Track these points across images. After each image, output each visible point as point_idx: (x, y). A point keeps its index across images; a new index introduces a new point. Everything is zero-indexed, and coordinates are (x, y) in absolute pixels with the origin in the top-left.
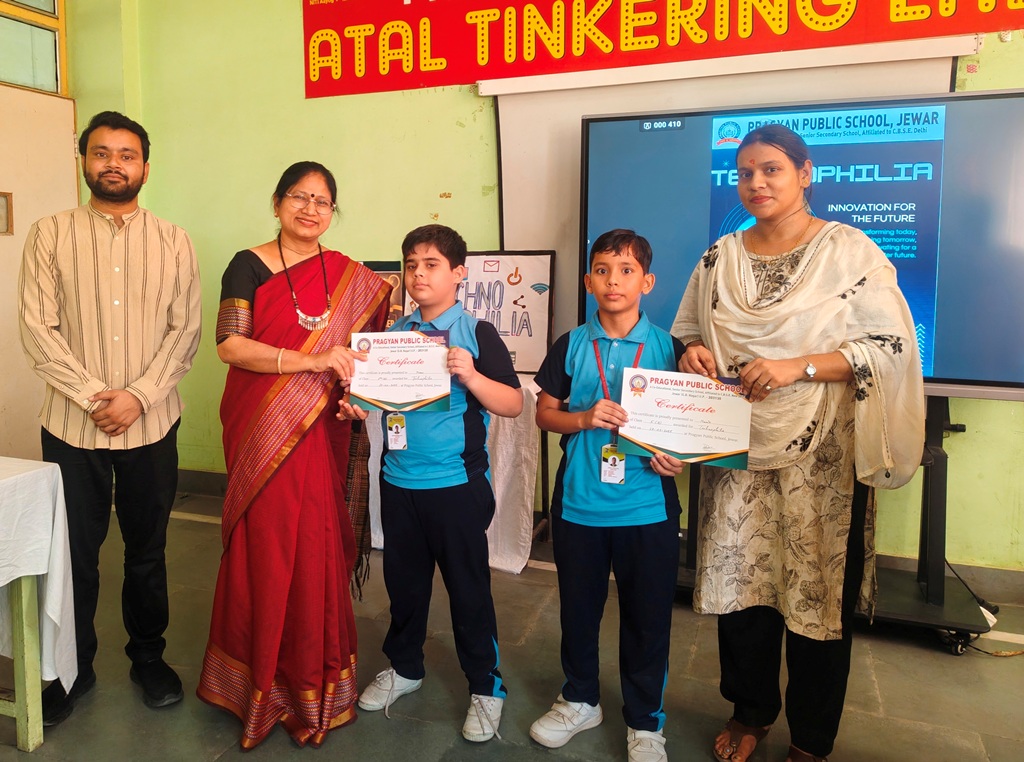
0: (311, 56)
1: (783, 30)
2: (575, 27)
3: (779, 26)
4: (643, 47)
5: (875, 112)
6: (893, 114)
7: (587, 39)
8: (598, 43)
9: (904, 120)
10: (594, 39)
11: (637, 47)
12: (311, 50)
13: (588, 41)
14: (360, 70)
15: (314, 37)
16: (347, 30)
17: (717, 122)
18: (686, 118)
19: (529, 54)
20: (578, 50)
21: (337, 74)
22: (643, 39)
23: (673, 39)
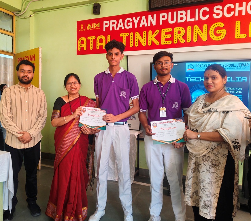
0: (79, 44)
1: (206, 40)
2: (149, 38)
3: (205, 39)
4: (167, 44)
5: (231, 63)
6: (236, 63)
7: (152, 41)
8: (155, 42)
9: (239, 65)
10: (154, 41)
11: (166, 44)
12: (79, 43)
13: (152, 42)
14: (91, 48)
15: (79, 39)
16: (88, 37)
17: (187, 64)
18: (179, 63)
19: (137, 45)
20: (150, 44)
21: (85, 49)
22: (167, 41)
23: (175, 42)
